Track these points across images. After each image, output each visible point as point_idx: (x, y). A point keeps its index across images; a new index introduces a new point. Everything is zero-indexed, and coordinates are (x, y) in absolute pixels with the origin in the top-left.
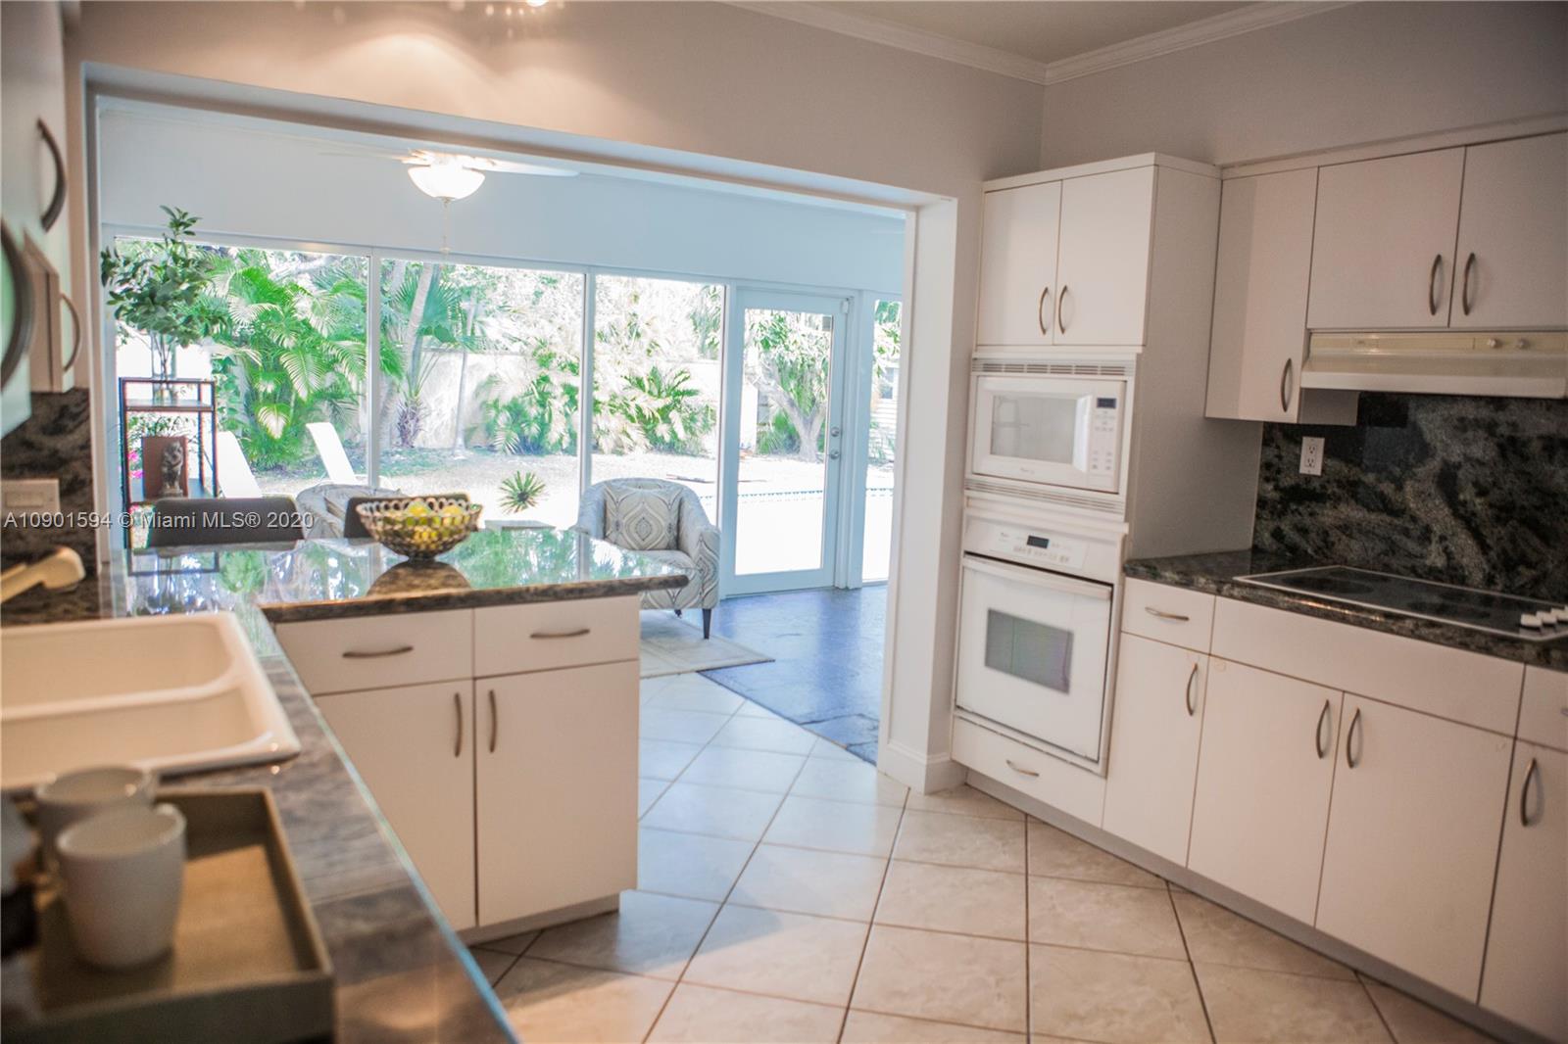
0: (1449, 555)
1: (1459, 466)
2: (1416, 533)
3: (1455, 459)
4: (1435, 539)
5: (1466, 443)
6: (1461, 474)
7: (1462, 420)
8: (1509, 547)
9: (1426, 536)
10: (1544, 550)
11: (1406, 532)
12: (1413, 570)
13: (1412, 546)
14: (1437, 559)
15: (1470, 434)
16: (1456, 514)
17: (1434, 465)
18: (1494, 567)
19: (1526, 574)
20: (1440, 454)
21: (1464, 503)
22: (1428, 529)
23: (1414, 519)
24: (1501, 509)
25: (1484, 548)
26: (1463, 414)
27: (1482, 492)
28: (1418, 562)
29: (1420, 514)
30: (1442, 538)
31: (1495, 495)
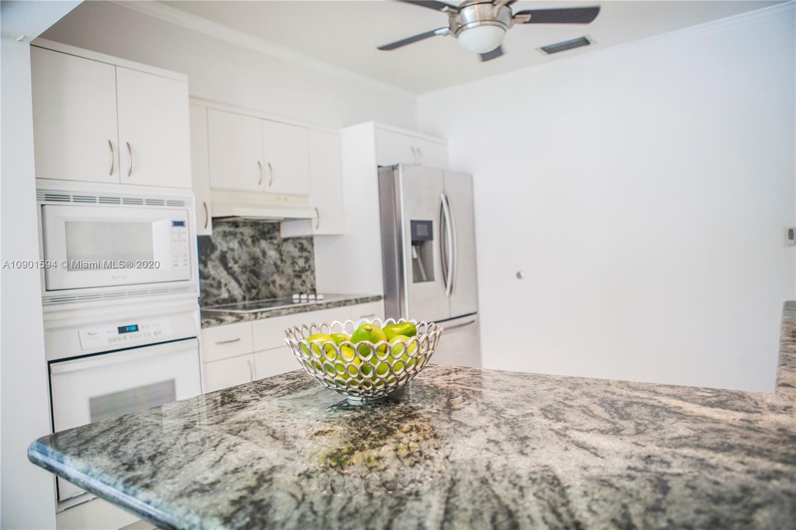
0: (229, 291)
1: (226, 252)
2: (215, 285)
3: (225, 249)
4: (223, 286)
5: (228, 242)
6: (228, 255)
7: (225, 232)
8: (247, 282)
9: (219, 286)
10: (257, 280)
11: (212, 286)
12: (217, 302)
13: (215, 291)
14: (225, 295)
15: (228, 238)
16: (229, 274)
17: (217, 253)
18: (244, 292)
19: (254, 291)
20: (219, 248)
21: (231, 268)
22: (220, 283)
23: (214, 279)
24: (243, 268)
25: (240, 285)
26: (225, 230)
27: (236, 262)
28: (218, 298)
29: (216, 276)
30: (226, 285)
31: (240, 263)
